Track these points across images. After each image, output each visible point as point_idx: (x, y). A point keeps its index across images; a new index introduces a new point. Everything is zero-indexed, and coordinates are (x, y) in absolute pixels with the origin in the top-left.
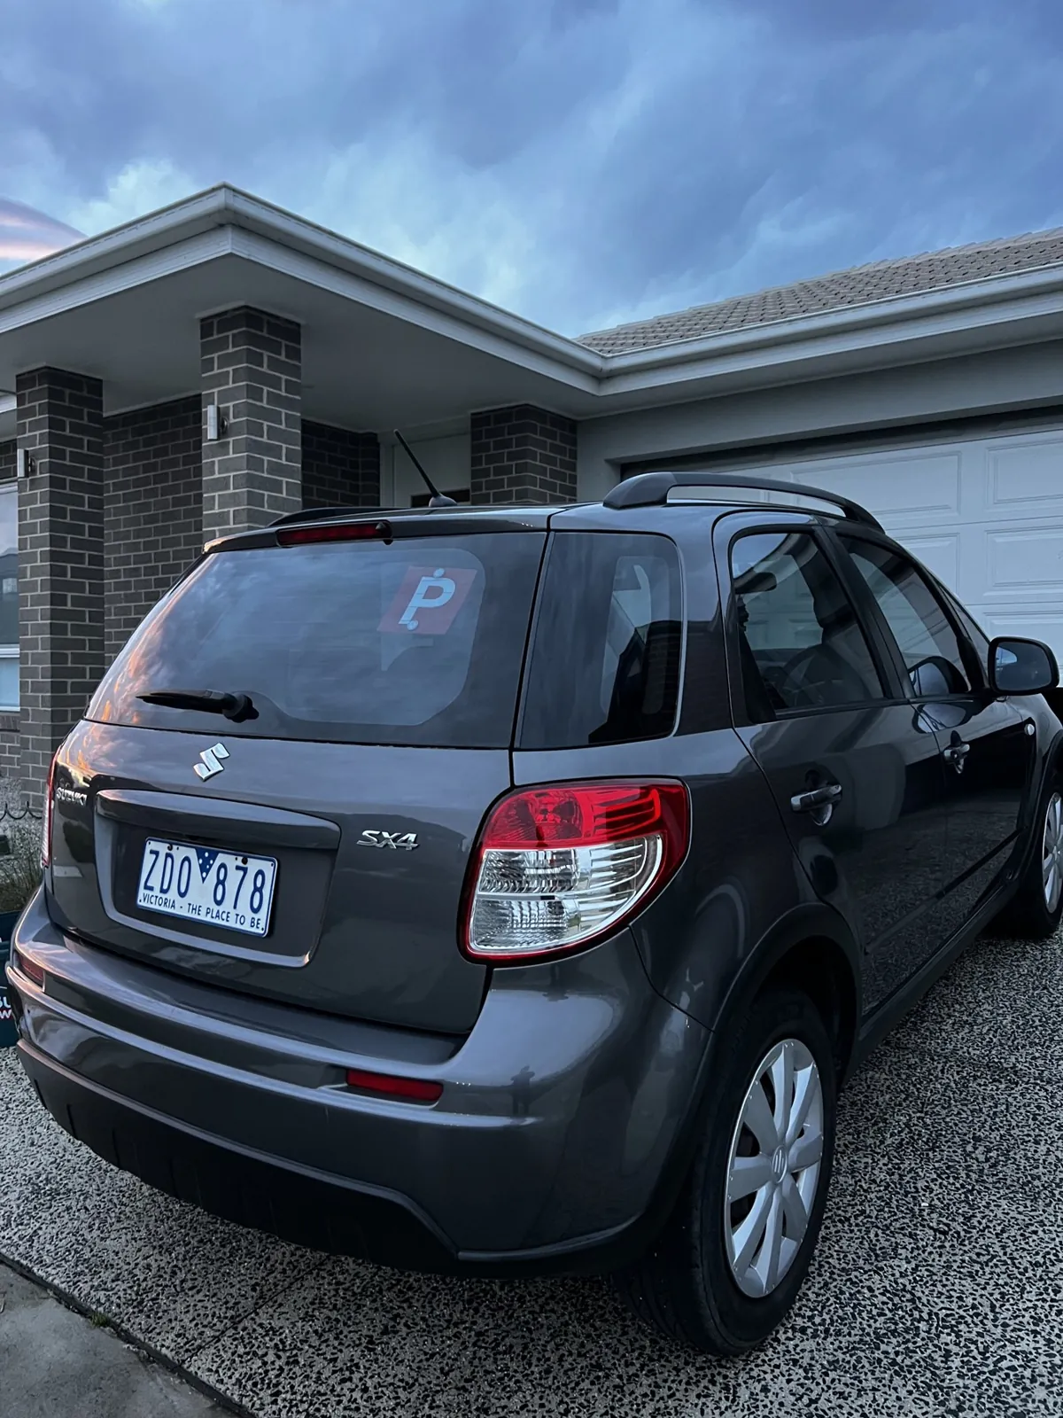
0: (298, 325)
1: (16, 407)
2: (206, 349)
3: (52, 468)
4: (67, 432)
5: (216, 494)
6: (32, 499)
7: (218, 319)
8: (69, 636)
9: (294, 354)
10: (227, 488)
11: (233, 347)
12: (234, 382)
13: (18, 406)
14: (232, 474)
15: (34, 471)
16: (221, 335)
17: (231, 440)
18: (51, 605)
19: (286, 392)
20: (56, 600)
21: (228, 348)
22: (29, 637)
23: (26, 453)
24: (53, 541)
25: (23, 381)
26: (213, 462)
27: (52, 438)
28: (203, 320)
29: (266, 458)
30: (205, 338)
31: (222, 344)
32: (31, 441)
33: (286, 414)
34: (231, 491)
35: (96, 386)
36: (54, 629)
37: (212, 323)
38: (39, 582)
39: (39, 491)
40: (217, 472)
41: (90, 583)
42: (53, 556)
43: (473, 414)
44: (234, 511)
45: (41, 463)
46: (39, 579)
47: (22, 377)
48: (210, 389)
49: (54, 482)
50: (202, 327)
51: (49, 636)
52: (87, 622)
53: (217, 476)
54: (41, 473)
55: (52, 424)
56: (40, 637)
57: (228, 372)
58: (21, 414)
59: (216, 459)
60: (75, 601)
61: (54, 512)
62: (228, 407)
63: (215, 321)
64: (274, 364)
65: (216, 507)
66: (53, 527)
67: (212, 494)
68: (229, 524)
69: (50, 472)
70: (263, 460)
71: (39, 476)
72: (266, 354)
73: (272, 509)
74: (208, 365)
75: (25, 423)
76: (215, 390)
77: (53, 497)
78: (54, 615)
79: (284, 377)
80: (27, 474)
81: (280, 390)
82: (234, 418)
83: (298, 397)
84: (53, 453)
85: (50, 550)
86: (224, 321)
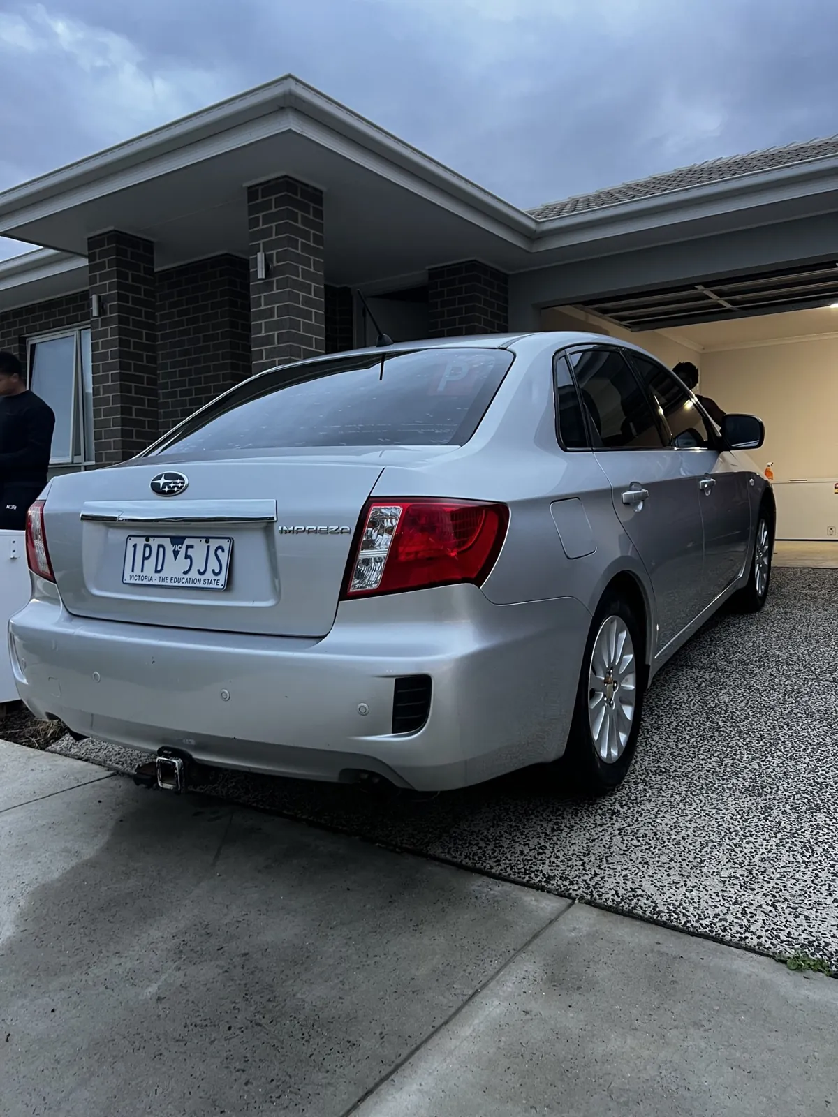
0: (321, 192)
1: (88, 264)
2: (252, 210)
3: (120, 309)
4: (130, 282)
5: (263, 322)
6: (104, 334)
7: (262, 187)
8: (134, 439)
9: (319, 214)
10: (272, 316)
11: (276, 207)
12: (276, 235)
13: (89, 262)
14: (276, 306)
15: (105, 313)
16: (265, 199)
17: (274, 279)
18: (122, 415)
19: (314, 243)
20: (125, 411)
21: (271, 209)
22: (103, 440)
23: (99, 298)
24: (122, 366)
25: (93, 243)
26: (260, 297)
27: (119, 286)
28: (249, 188)
29: (301, 293)
30: (252, 201)
31: (267, 205)
32: (103, 288)
33: (314, 260)
34: (276, 318)
35: (149, 246)
36: (124, 433)
37: (258, 190)
38: (111, 398)
39: (109, 327)
40: (263, 304)
41: (148, 399)
42: (122, 377)
43: (429, 270)
44: (278, 334)
45: (110, 306)
46: (111, 395)
47: (91, 240)
48: (257, 241)
49: (121, 320)
50: (249, 194)
51: (120, 439)
52: (147, 429)
53: (263, 307)
54: (111, 313)
55: (120, 275)
56: (112, 440)
57: (272, 227)
58: (92, 268)
59: (262, 295)
60: (139, 412)
61: (122, 343)
62: (272, 254)
63: (260, 188)
64: (306, 221)
65: (263, 332)
66: (121, 354)
67: (260, 322)
68: (274, 344)
69: (119, 312)
70: (299, 294)
71: (109, 315)
72: (300, 213)
73: (306, 333)
74: (254, 223)
75: (96, 275)
76: (261, 242)
77: (121, 332)
78: (124, 422)
79: (312, 232)
80: (100, 315)
81: (310, 241)
82: (277, 262)
83: (321, 247)
84: (121, 297)
85: (120, 373)
86: (269, 187)
